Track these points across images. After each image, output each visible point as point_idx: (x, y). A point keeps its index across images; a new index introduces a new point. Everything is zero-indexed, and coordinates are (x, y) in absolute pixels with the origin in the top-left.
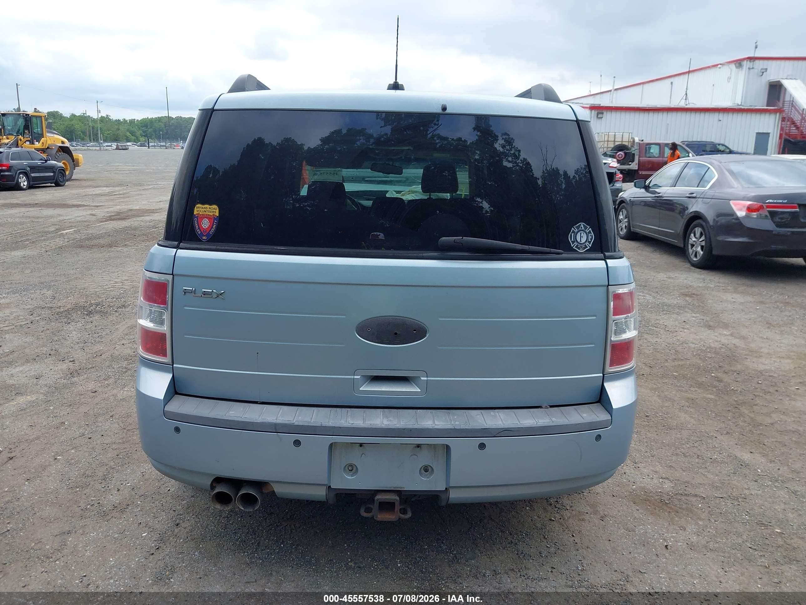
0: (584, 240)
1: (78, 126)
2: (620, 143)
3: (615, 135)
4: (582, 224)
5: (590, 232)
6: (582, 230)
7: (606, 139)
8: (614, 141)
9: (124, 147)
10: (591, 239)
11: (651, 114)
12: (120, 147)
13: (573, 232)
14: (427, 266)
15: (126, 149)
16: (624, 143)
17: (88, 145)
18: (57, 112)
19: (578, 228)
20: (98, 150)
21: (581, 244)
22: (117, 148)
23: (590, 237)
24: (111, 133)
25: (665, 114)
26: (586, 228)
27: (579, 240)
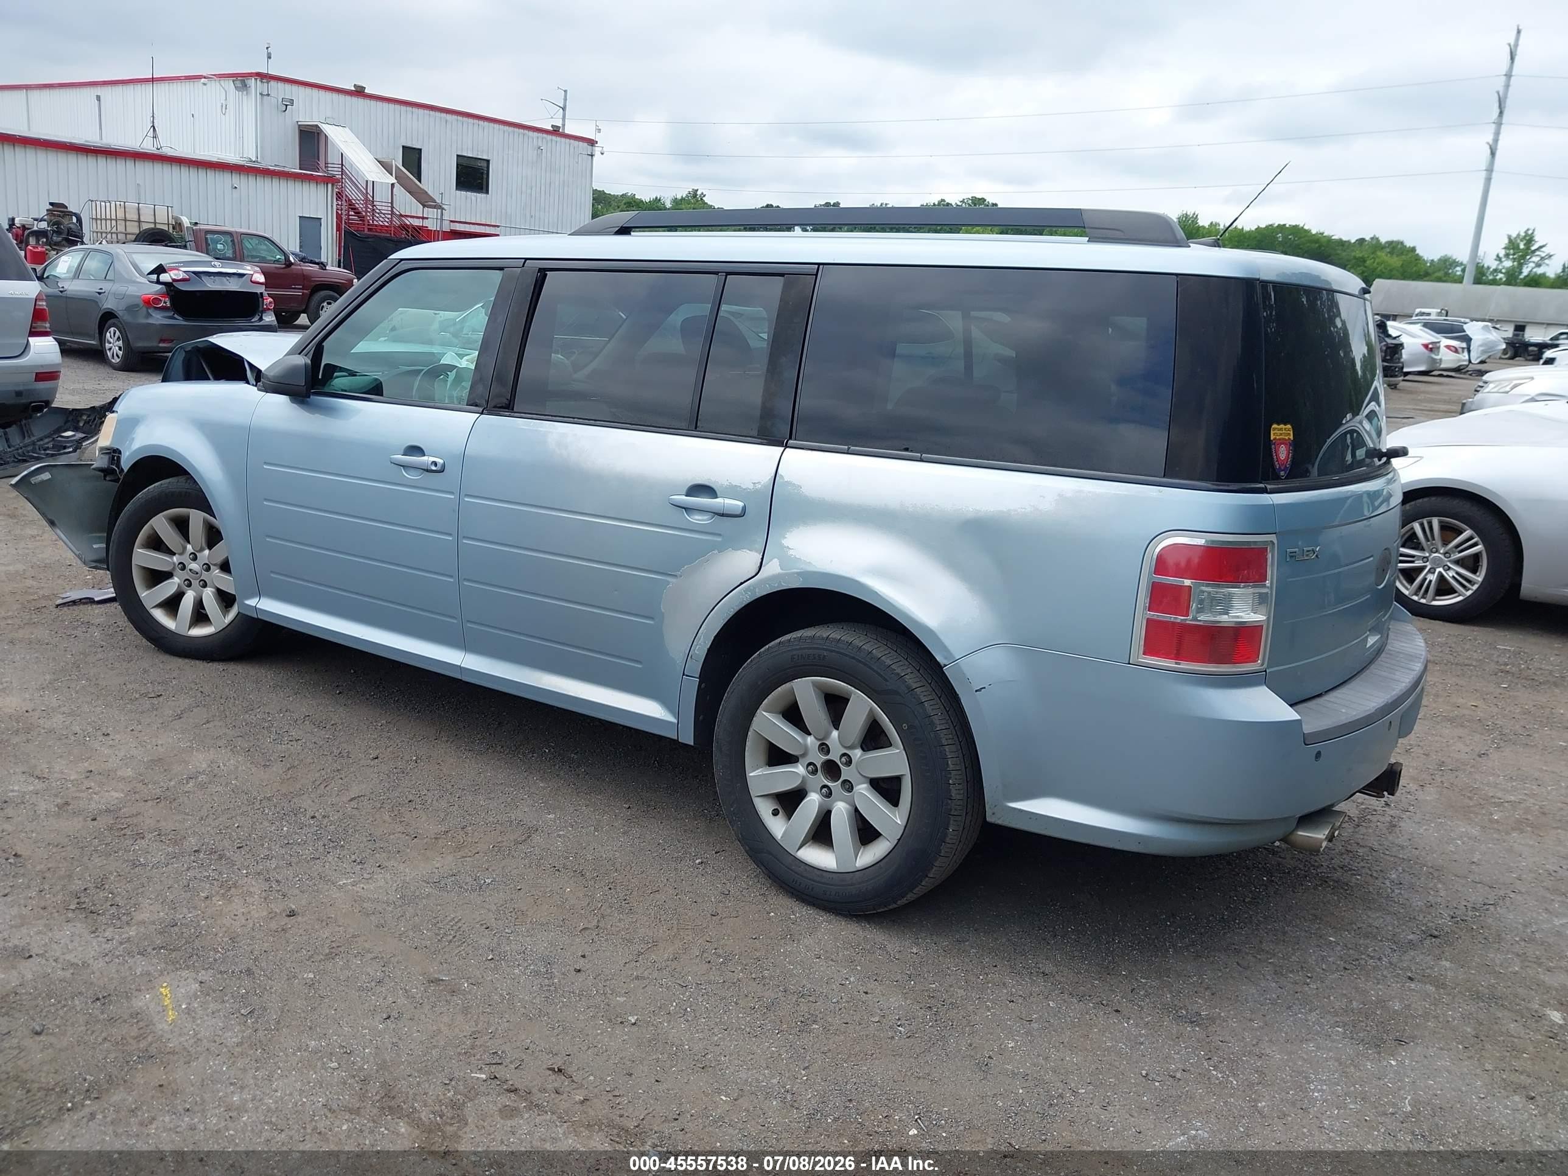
2: (152, 226)
3: (139, 209)
7: (120, 215)
8: (139, 221)
11: (102, 161)
16: (158, 226)
25: (130, 163)
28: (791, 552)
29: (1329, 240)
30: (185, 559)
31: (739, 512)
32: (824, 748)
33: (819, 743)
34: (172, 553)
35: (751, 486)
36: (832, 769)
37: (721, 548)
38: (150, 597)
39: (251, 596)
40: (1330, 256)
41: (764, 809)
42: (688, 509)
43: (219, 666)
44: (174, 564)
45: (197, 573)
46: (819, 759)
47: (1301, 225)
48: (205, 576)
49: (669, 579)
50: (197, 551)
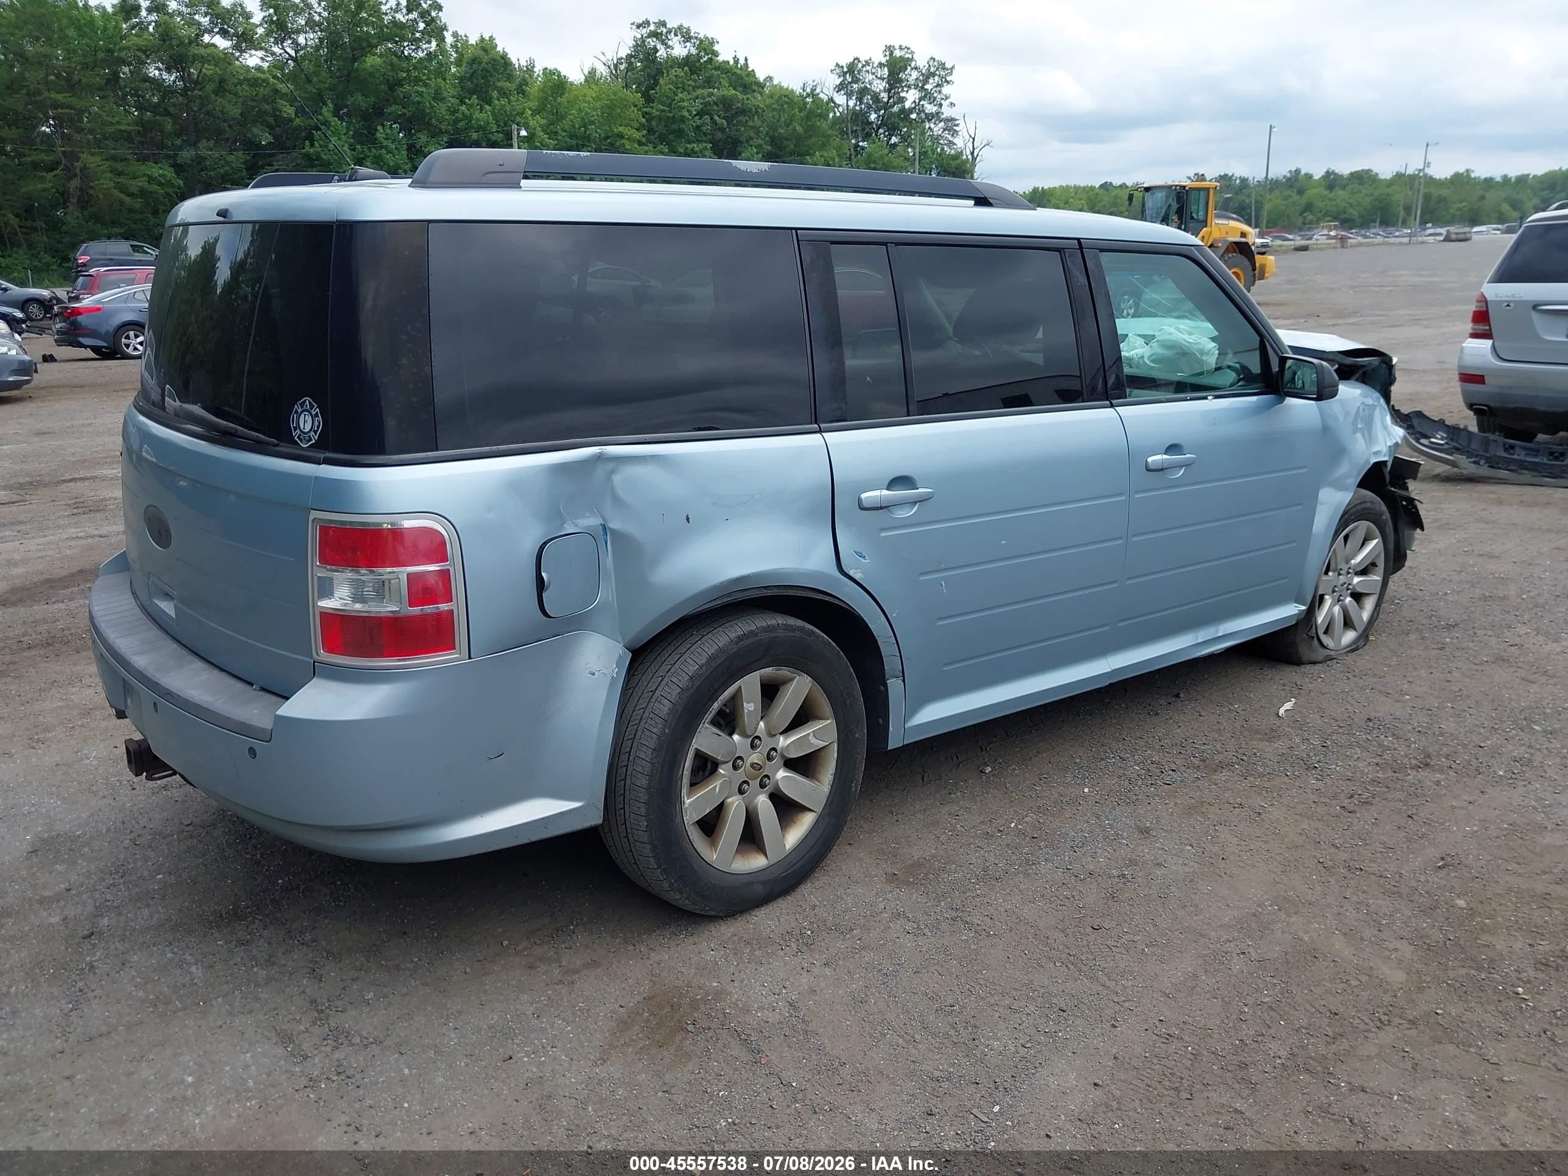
0: (308, 428)
1: (1399, 197)
4: (308, 400)
5: (316, 415)
6: (308, 411)
9: (1461, 236)
10: (318, 427)
12: (1453, 237)
13: (296, 412)
14: (175, 440)
15: (1465, 240)
17: (1397, 234)
18: (1370, 171)
19: (302, 405)
20: (1405, 244)
21: (304, 433)
22: (1448, 239)
23: (316, 423)
24: (1465, 207)
26: (312, 407)
27: (302, 428)
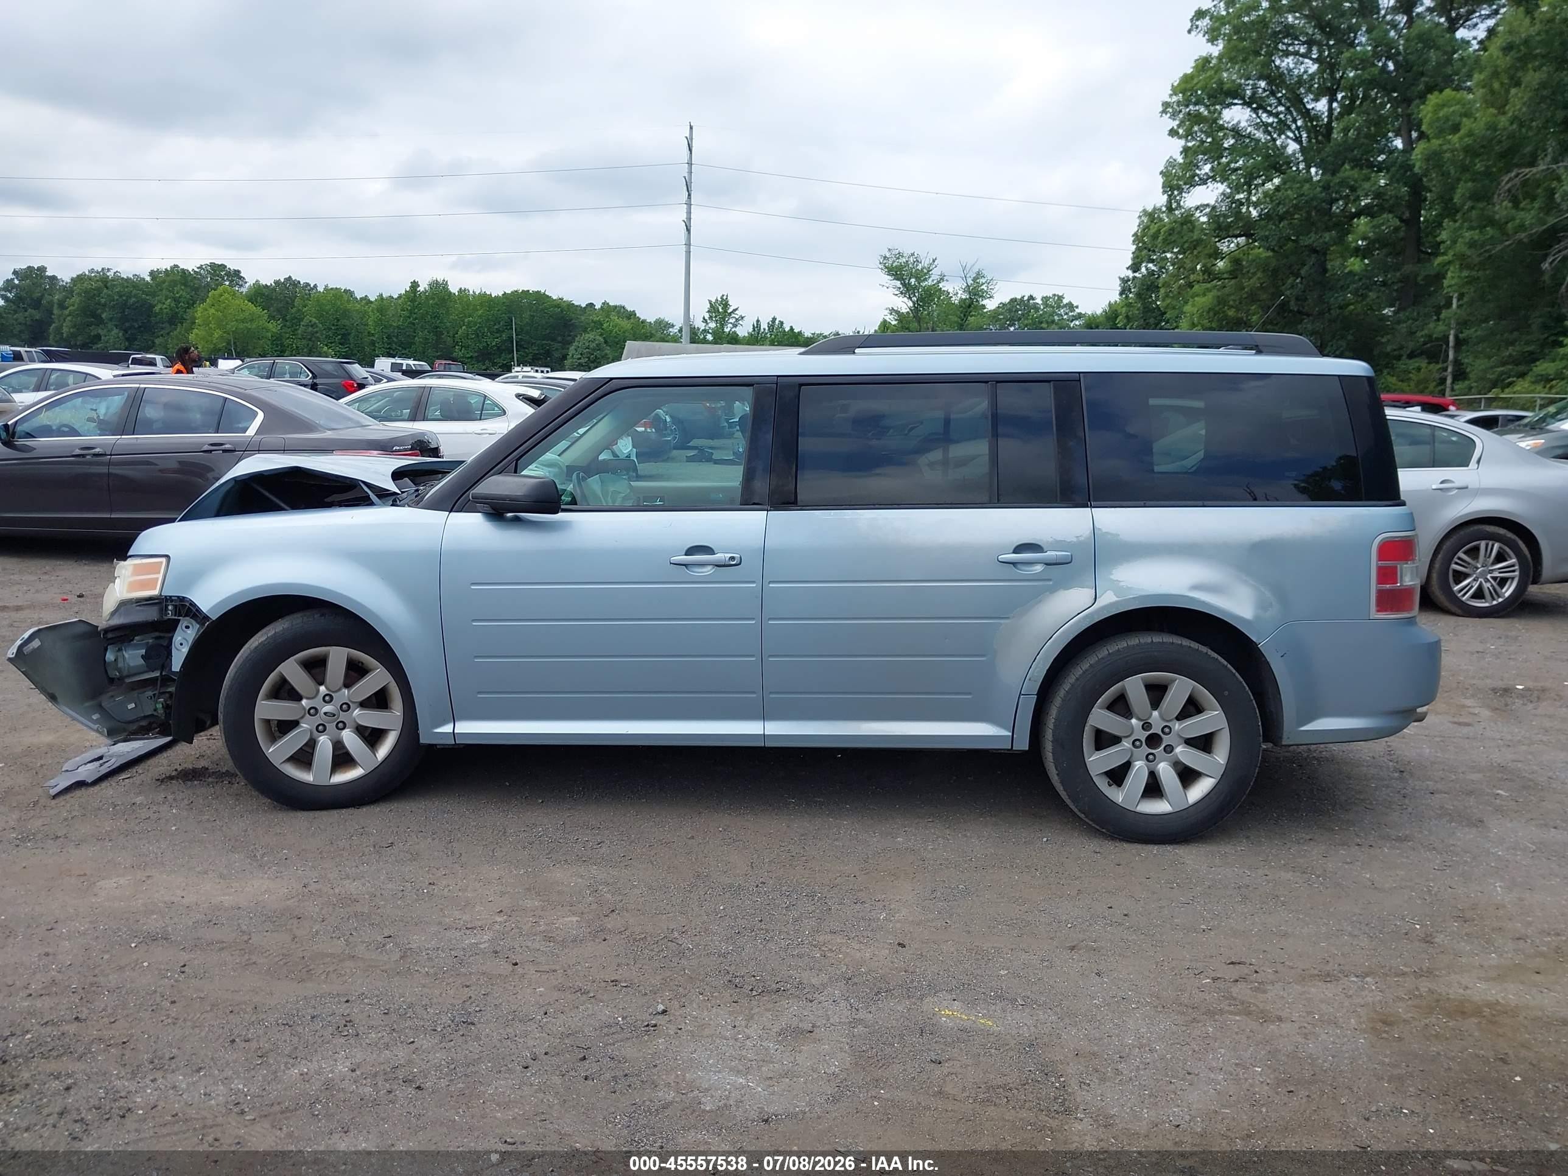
28: (1122, 584)
29: (570, 305)
30: (317, 702)
31: (1069, 560)
32: (1146, 726)
33: (1142, 723)
34: (298, 698)
35: (1075, 540)
36: (1153, 740)
37: (1053, 590)
38: (277, 752)
39: (444, 723)
40: (571, 320)
41: (1102, 784)
42: (1014, 564)
43: (375, 810)
44: (304, 708)
45: (334, 715)
46: (1143, 735)
47: (543, 291)
48: (343, 717)
49: (1002, 621)
50: (333, 692)
